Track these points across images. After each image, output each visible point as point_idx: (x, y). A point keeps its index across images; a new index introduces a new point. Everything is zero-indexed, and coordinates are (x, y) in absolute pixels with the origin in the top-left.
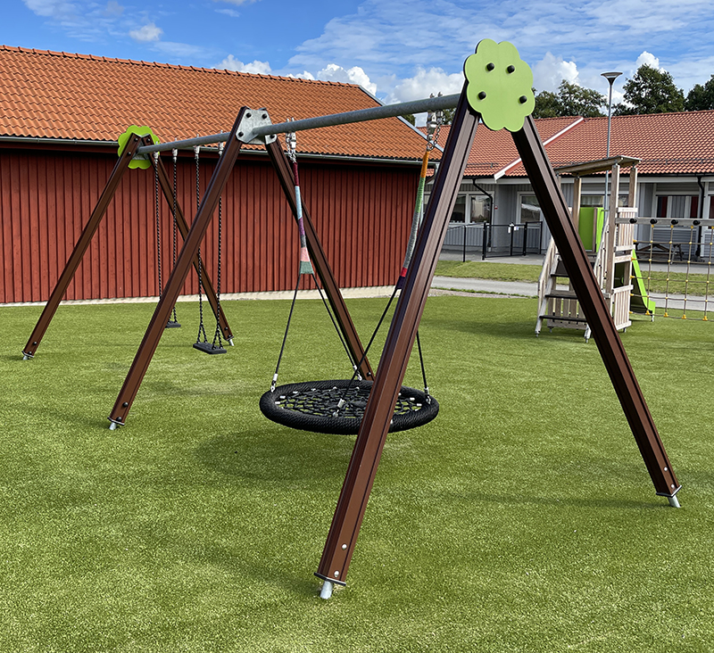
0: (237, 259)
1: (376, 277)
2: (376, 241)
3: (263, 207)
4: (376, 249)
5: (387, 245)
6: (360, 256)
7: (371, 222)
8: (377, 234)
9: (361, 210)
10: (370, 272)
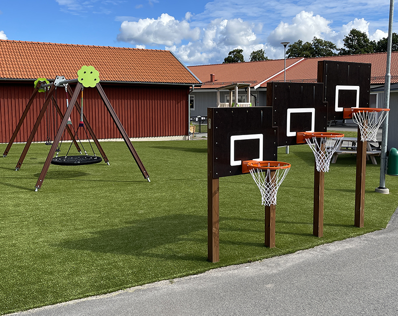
0: (106, 125)
1: (170, 132)
2: (169, 117)
3: (117, 104)
4: (169, 121)
5: (174, 119)
6: (162, 123)
7: (167, 109)
8: (169, 114)
9: (161, 104)
10: (167, 130)
